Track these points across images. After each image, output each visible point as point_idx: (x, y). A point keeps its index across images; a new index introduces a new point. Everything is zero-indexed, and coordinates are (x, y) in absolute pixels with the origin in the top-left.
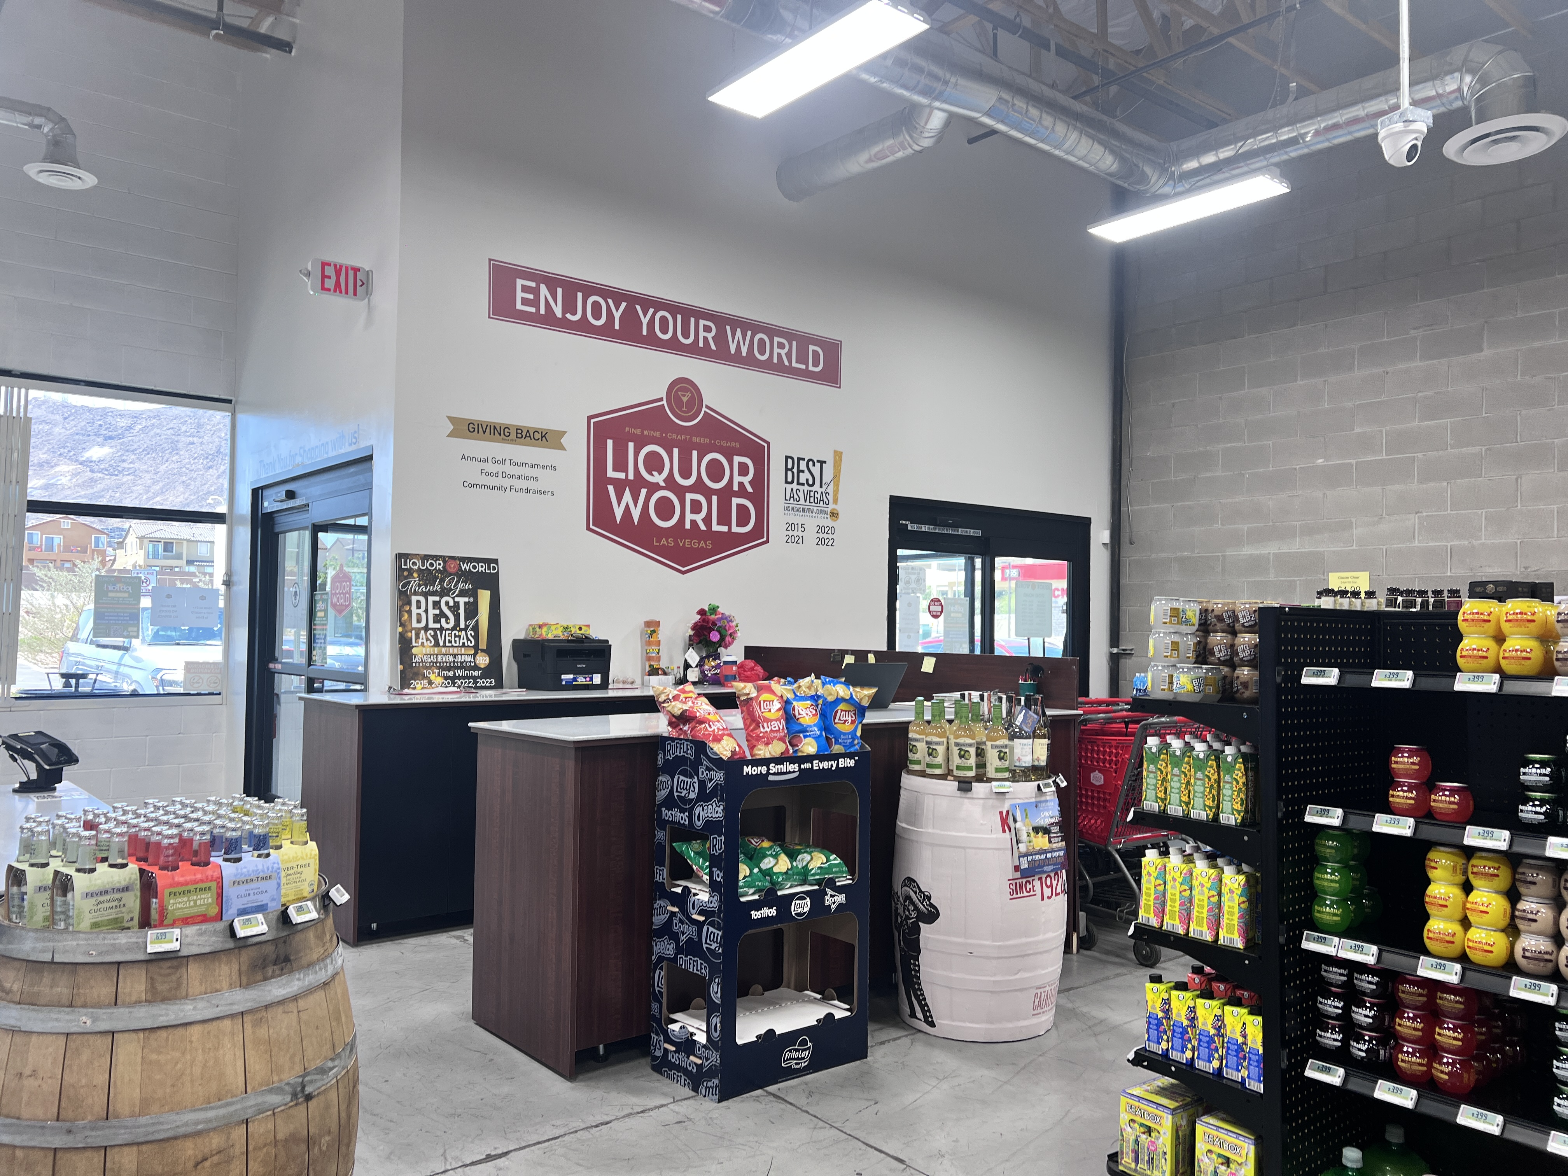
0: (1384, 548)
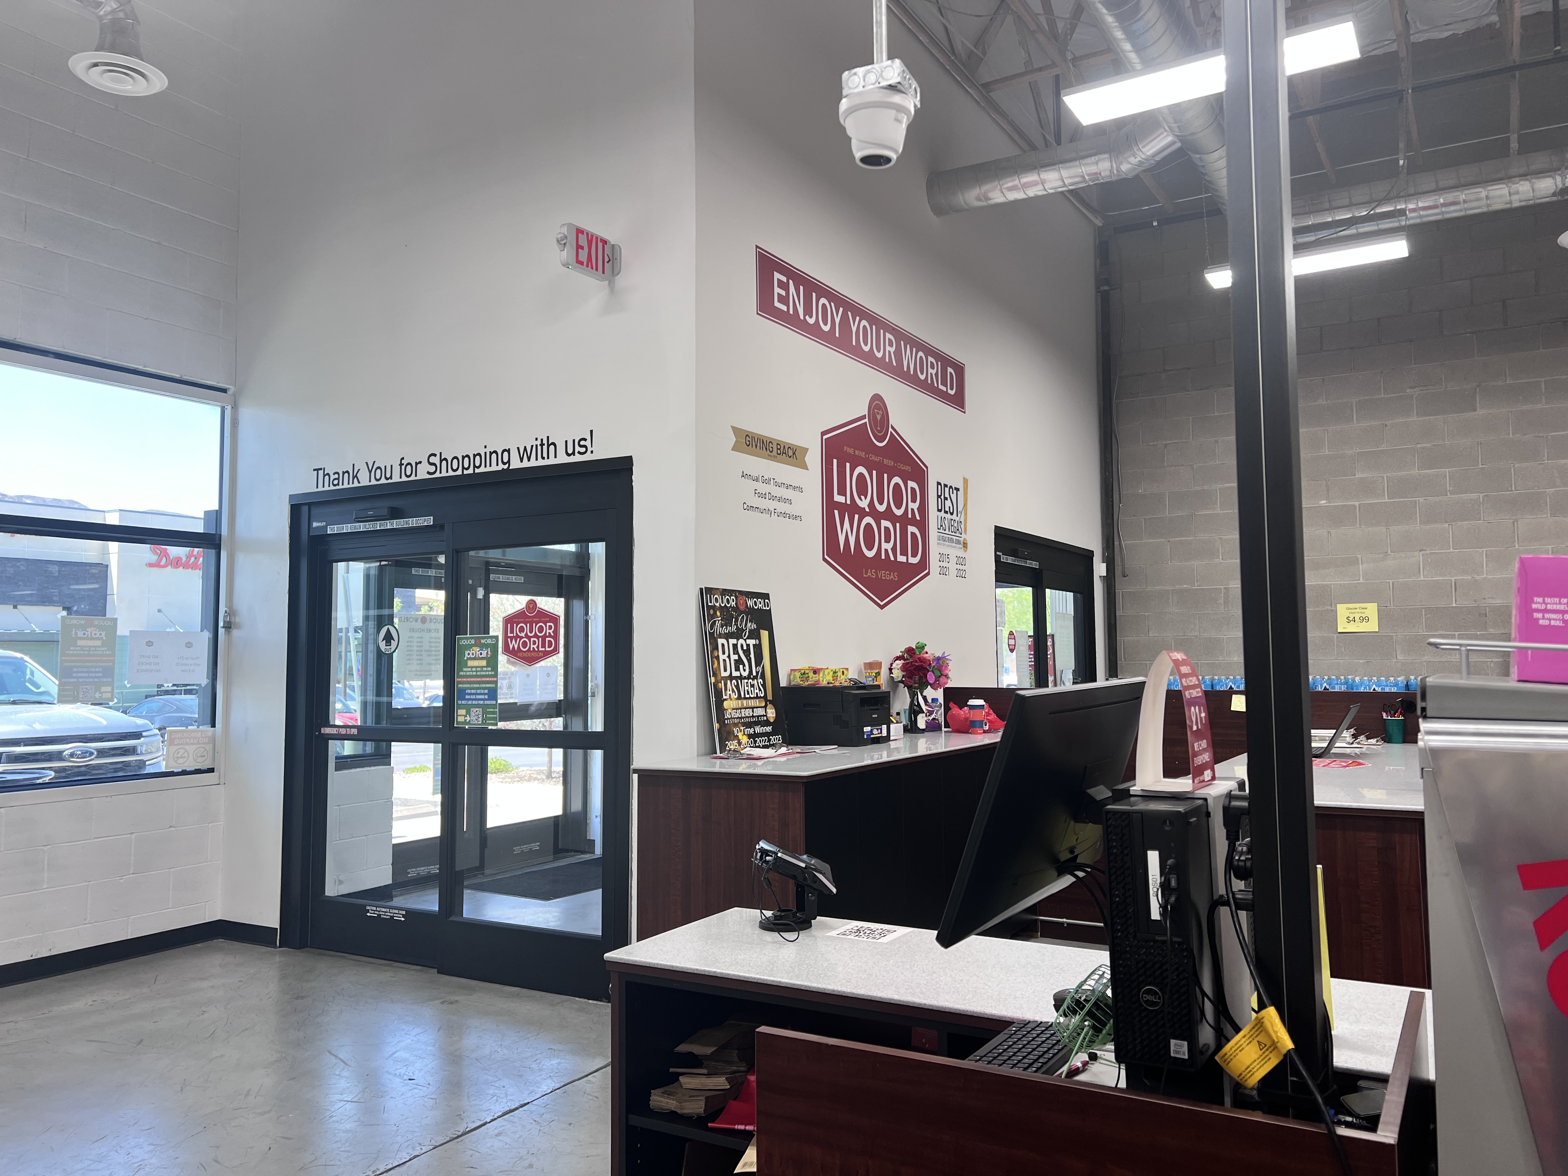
0: (1391, 581)
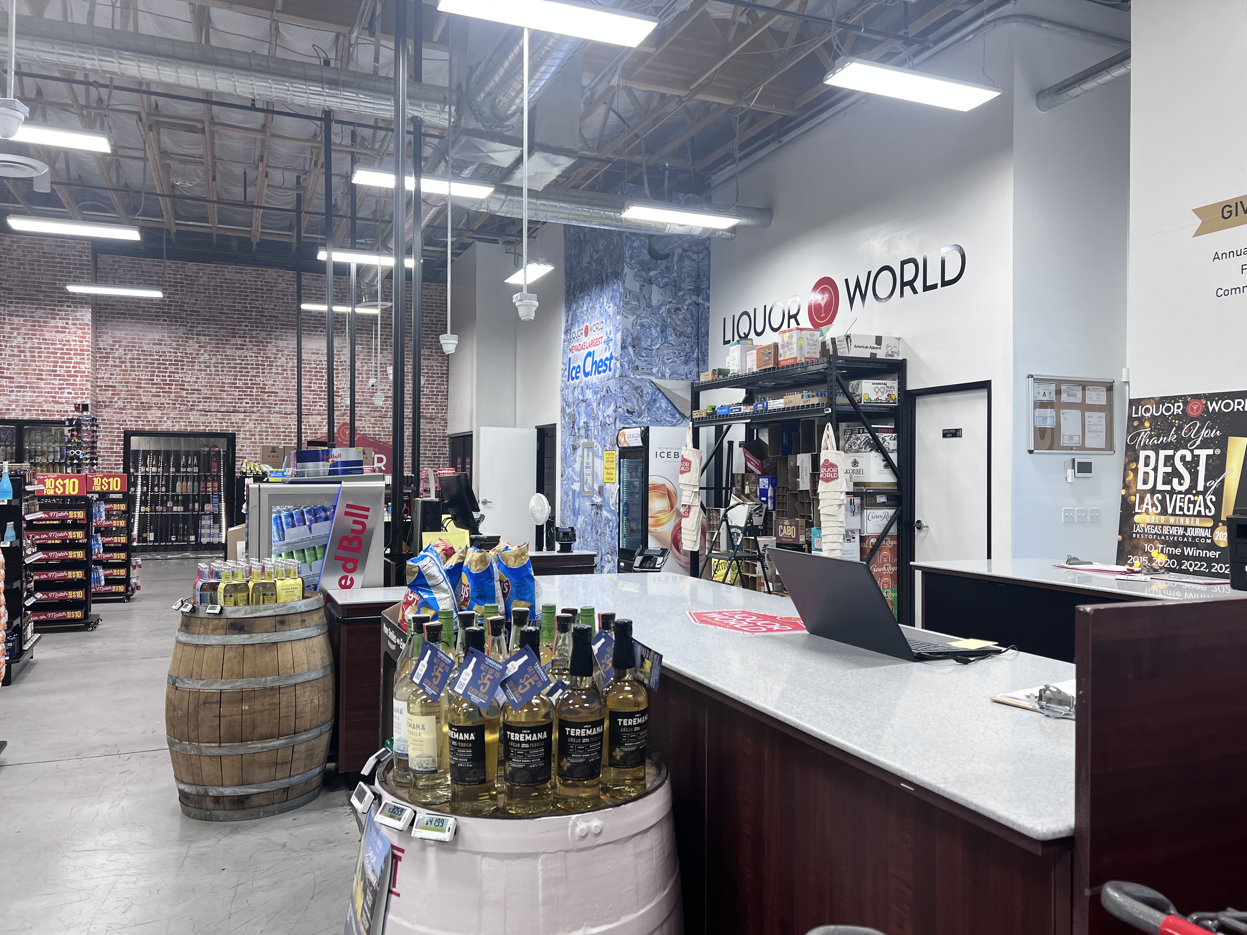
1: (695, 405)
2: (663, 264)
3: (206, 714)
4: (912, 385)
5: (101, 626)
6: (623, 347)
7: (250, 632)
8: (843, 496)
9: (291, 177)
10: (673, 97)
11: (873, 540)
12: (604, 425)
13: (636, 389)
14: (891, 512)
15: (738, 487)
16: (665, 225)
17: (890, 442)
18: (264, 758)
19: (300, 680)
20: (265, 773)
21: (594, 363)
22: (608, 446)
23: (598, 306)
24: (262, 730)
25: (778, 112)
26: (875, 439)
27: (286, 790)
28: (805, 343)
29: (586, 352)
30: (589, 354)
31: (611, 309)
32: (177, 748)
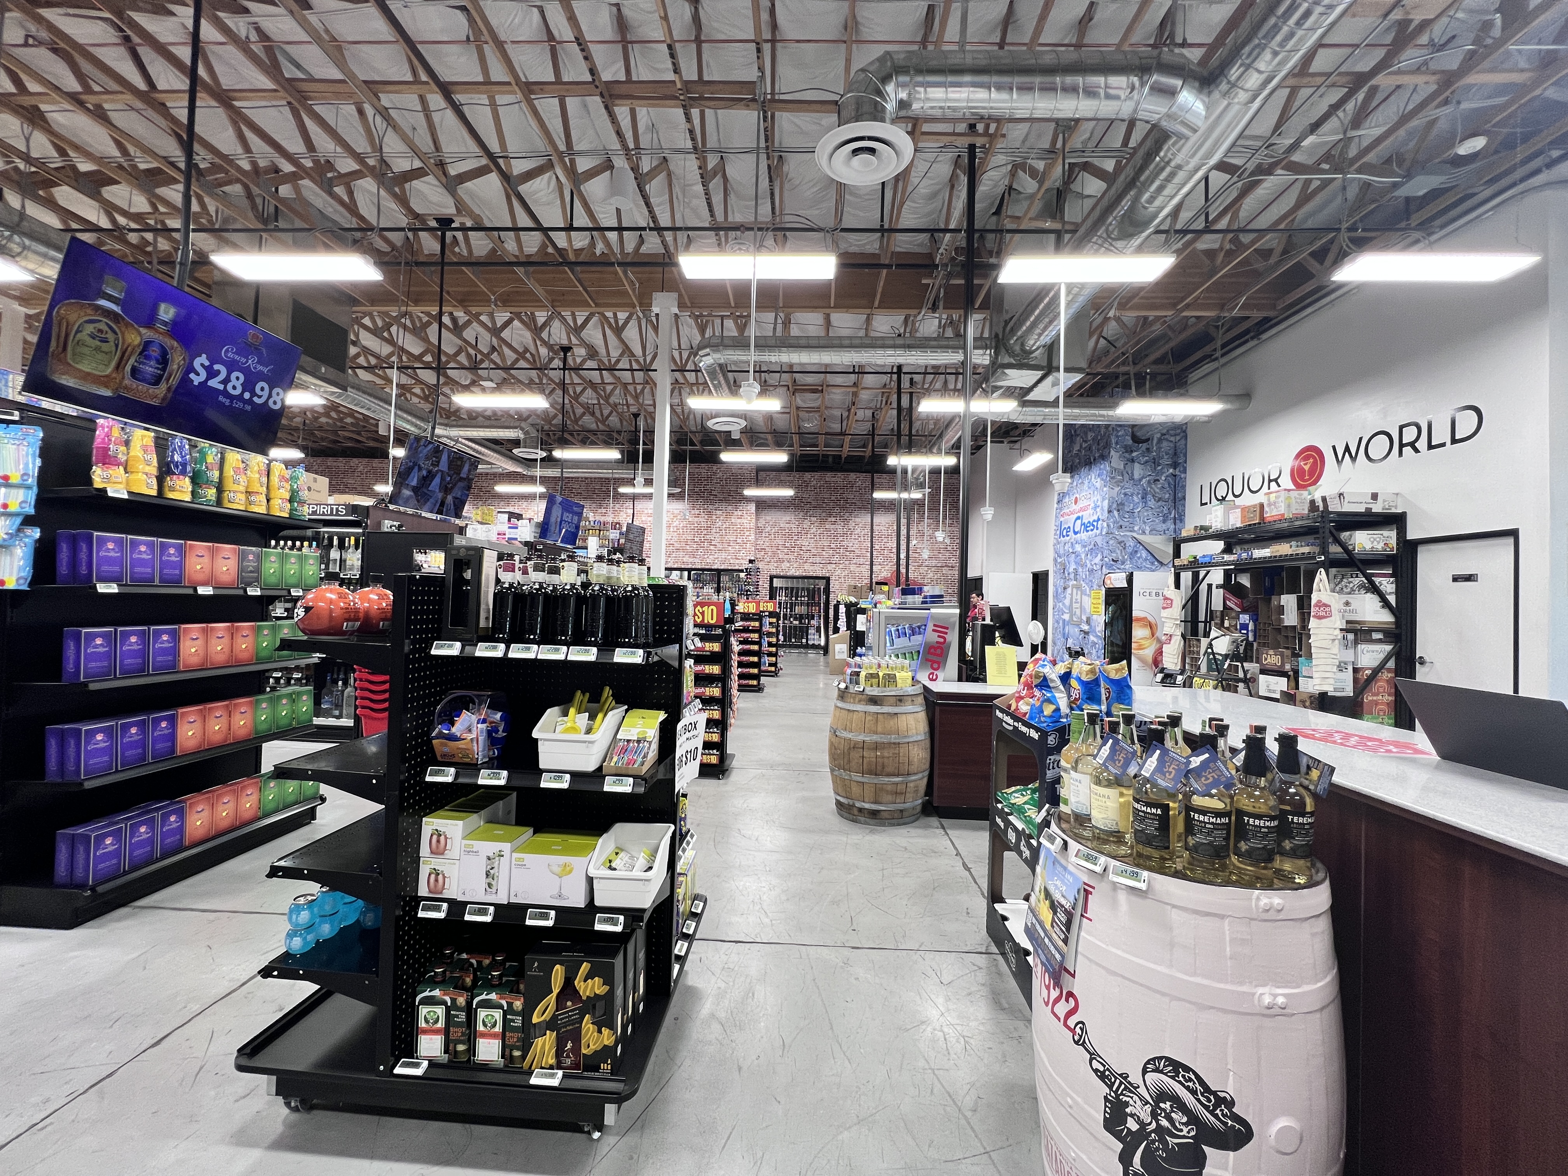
1: (1177, 554)
2: (1144, 446)
3: (855, 755)
4: (1411, 535)
5: (766, 690)
6: (1109, 512)
7: (881, 705)
8: (1338, 632)
9: (869, 413)
10: (1158, 318)
11: (1368, 672)
12: (1091, 571)
13: (1120, 543)
14: (1388, 648)
15: (1218, 621)
16: (1150, 416)
17: (1388, 586)
18: (889, 788)
19: (911, 740)
20: (890, 798)
21: (1083, 524)
22: (1095, 587)
23: (1086, 482)
24: (889, 769)
25: (1257, 315)
26: (1372, 583)
27: (901, 811)
28: (1293, 501)
29: (1076, 516)
30: (1078, 518)
31: (1098, 483)
32: (836, 773)
